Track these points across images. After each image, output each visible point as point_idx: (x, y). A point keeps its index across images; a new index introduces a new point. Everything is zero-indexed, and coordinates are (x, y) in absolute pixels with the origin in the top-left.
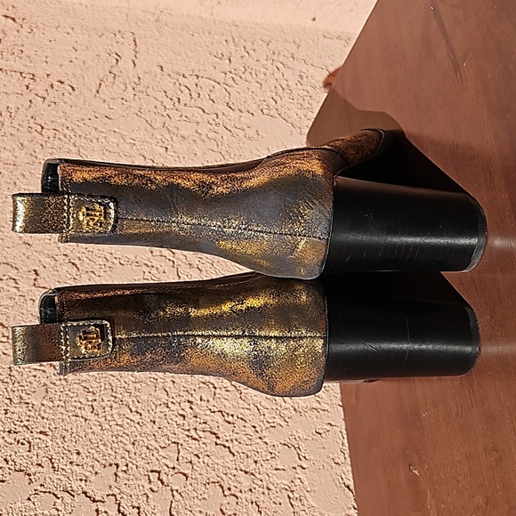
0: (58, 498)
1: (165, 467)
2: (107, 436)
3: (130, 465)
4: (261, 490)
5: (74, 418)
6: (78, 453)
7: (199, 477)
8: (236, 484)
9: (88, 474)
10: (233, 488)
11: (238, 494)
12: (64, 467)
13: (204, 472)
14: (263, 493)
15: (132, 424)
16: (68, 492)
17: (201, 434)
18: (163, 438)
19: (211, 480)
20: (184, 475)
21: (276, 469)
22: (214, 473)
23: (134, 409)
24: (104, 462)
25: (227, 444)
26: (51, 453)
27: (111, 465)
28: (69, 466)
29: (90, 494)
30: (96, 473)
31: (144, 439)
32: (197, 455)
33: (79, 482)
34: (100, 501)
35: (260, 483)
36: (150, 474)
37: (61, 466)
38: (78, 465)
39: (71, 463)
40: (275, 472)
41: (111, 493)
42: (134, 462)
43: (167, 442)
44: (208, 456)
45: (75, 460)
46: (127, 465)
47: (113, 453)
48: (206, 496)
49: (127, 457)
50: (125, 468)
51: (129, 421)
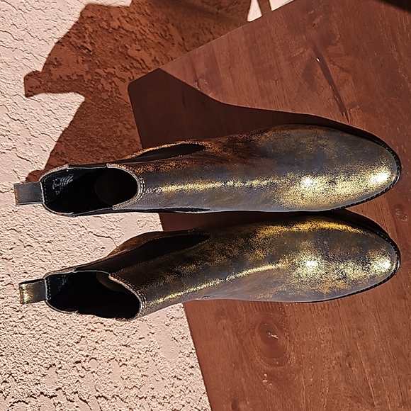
0: (27, 404)
1: (83, 357)
2: (41, 344)
3: (62, 362)
4: (137, 355)
5: (14, 336)
6: (28, 364)
7: (103, 357)
8: (123, 356)
9: (39, 378)
10: (122, 359)
11: (126, 363)
12: (22, 378)
13: (104, 353)
14: (138, 357)
15: (53, 329)
16: (31, 396)
17: (95, 325)
18: (74, 336)
19: (110, 357)
20: (95, 359)
21: (140, 339)
22: (109, 352)
23: (51, 318)
24: (46, 365)
25: (111, 329)
26: (9, 370)
27: (51, 366)
28: (25, 376)
29: (46, 393)
30: (44, 376)
31: (64, 339)
32: (96, 342)
33: (36, 386)
34: (54, 396)
35: (135, 351)
36: (76, 365)
37: (20, 378)
38: (30, 373)
39: (25, 373)
40: (140, 341)
41: (57, 387)
42: (63, 359)
43: (78, 337)
44: (103, 341)
45: (27, 370)
46: (60, 363)
47: (49, 356)
48: (110, 370)
49: (58, 357)
50: (60, 366)
51: (50, 328)
